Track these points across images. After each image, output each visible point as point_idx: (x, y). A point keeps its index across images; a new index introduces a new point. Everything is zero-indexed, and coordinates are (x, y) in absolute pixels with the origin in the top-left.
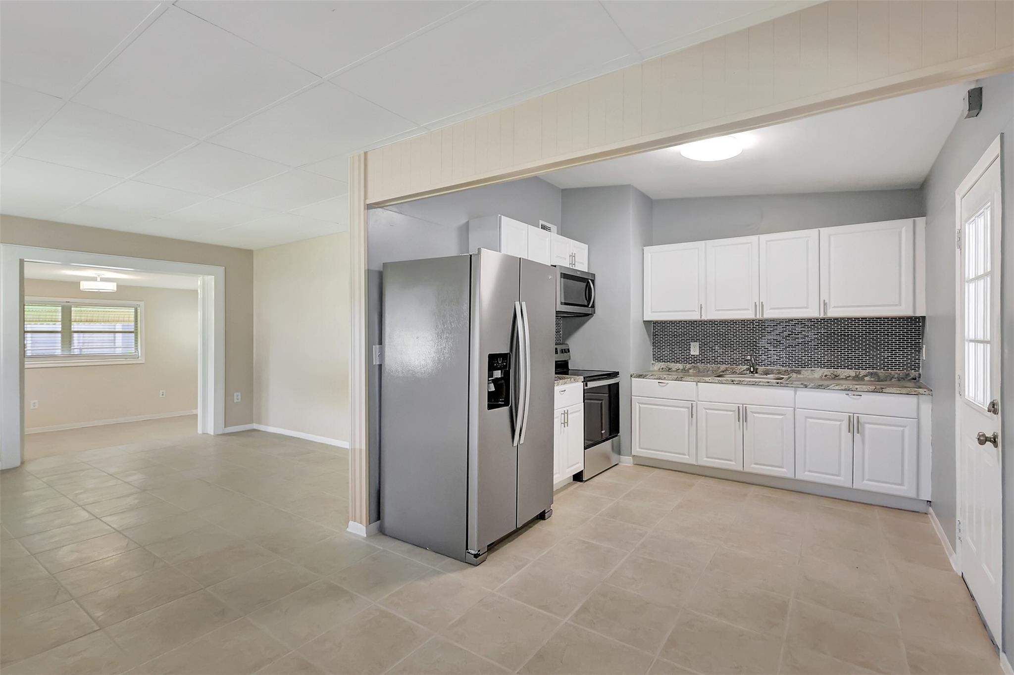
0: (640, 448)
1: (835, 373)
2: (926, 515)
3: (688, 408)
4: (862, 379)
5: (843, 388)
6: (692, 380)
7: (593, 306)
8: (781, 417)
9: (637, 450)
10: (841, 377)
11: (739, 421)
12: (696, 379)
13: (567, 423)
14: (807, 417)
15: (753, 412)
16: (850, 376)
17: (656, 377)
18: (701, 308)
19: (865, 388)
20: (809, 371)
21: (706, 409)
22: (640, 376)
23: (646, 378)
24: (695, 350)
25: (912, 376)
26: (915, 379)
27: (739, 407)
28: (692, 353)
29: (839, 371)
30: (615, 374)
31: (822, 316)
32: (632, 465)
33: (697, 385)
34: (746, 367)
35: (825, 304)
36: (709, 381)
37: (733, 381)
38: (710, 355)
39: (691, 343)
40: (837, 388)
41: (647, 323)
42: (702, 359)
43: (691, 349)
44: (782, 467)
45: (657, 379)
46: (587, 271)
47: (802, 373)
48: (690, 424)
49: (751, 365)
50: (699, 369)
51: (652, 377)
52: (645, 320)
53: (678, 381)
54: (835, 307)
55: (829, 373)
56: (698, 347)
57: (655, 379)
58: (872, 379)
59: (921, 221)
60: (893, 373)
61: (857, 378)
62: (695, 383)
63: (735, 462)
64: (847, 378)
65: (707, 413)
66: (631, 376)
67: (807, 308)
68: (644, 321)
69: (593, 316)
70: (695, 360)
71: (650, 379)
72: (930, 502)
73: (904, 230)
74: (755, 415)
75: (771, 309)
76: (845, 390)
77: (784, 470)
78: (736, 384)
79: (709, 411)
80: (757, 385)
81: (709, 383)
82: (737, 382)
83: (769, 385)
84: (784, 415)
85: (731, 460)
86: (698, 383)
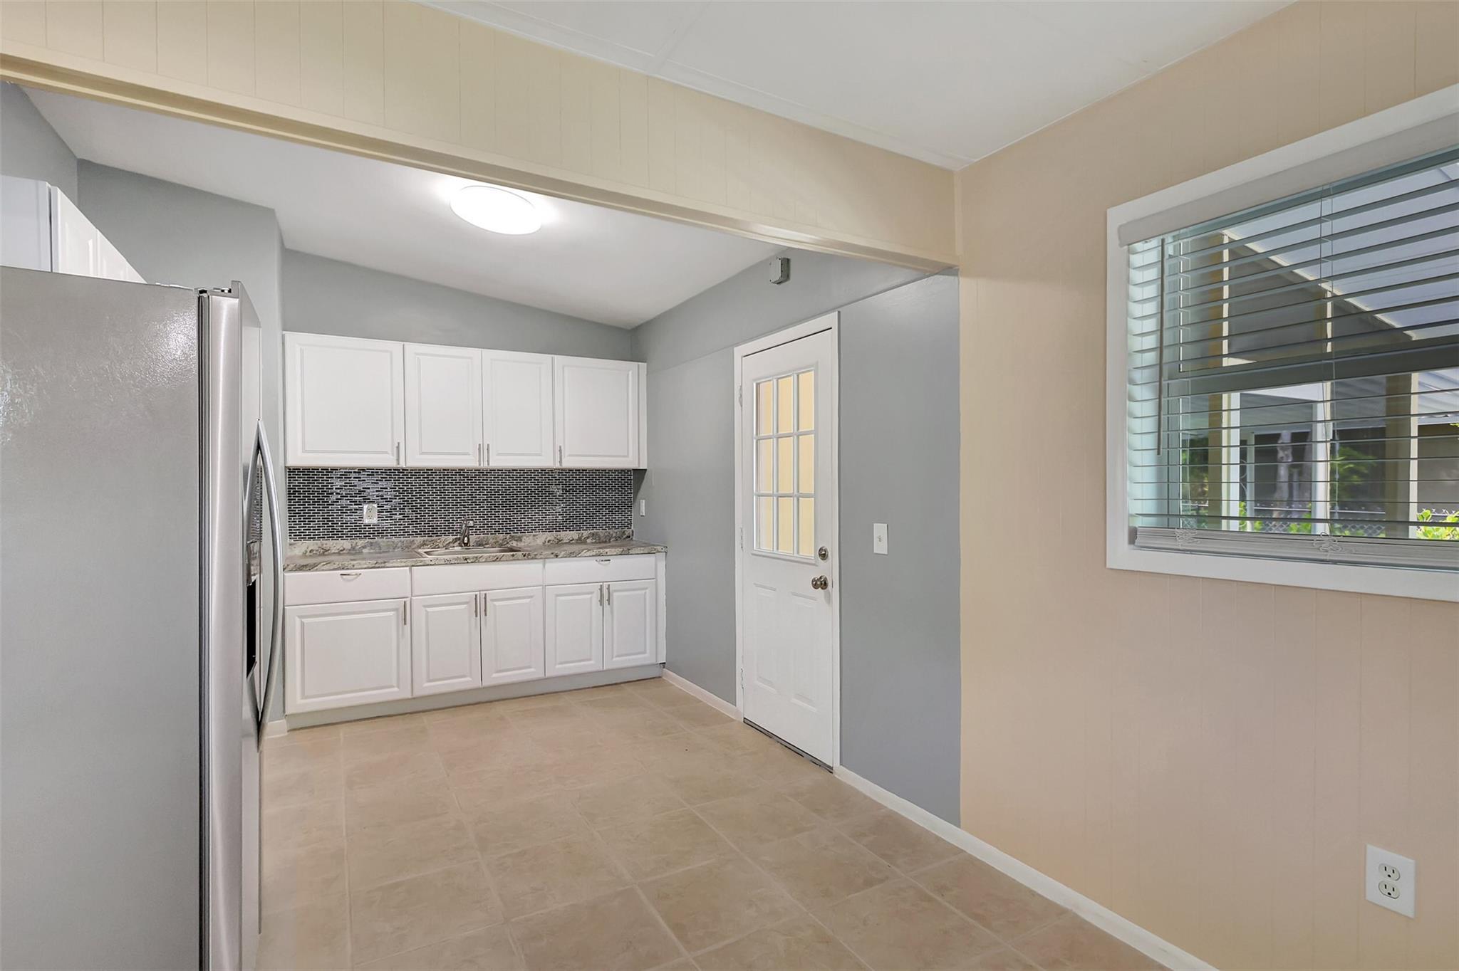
2: (661, 678)
3: (398, 609)
5: (594, 553)
6: (403, 564)
8: (528, 601)
9: (297, 703)
11: (476, 616)
12: (409, 562)
14: (557, 595)
15: (494, 600)
17: (336, 566)
18: (398, 448)
21: (425, 606)
22: (302, 568)
23: (316, 570)
27: (476, 595)
28: (366, 521)
31: (557, 466)
32: (287, 734)
33: (411, 570)
35: (560, 451)
36: (431, 563)
40: (588, 554)
44: (529, 667)
45: (338, 568)
48: (401, 634)
51: (326, 567)
53: (379, 568)
57: (333, 570)
59: (643, 367)
62: (408, 568)
63: (471, 677)
65: (427, 612)
67: (540, 455)
70: (370, 532)
71: (323, 570)
72: (665, 663)
74: (496, 603)
76: (596, 555)
77: (532, 670)
78: (472, 562)
79: (428, 609)
80: (500, 561)
81: (431, 565)
82: (472, 560)
83: (514, 560)
84: (531, 597)
85: (464, 676)
86: (413, 568)
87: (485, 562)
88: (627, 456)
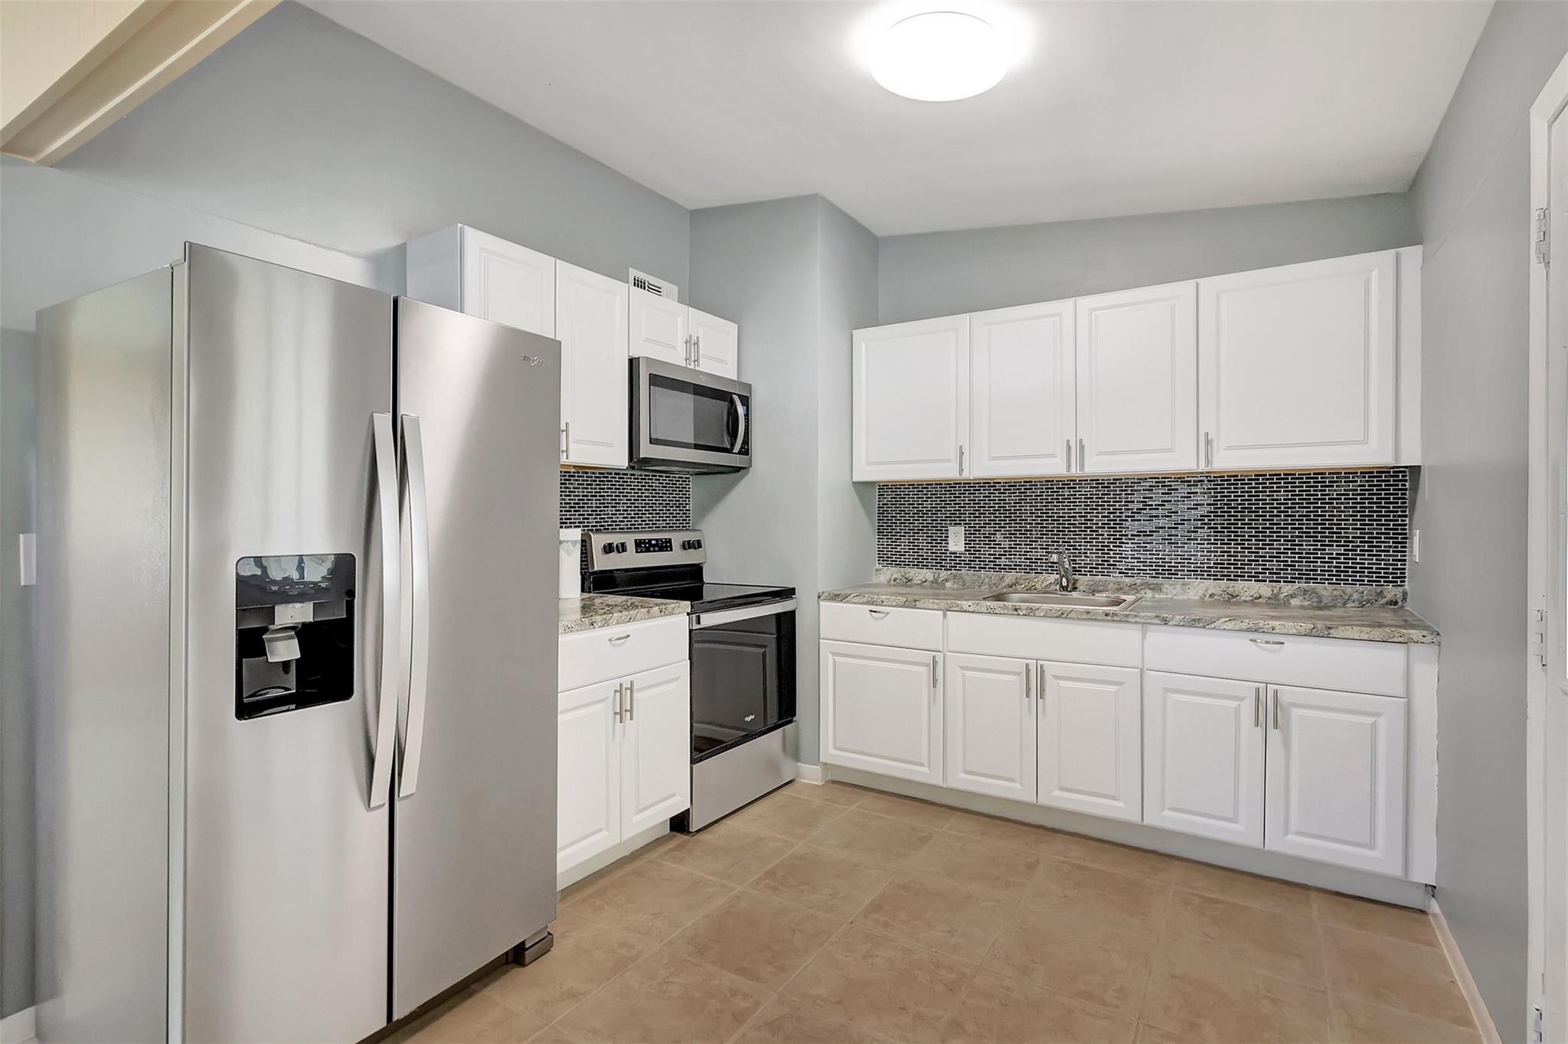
0: (836, 748)
1: (1231, 589)
2: (1423, 917)
3: (927, 665)
4: (1286, 604)
5: (1244, 626)
6: (936, 607)
7: (745, 450)
8: (1114, 688)
9: (830, 752)
10: (1243, 598)
11: (1028, 696)
12: (943, 604)
13: (631, 711)
14: (1167, 690)
15: (1057, 677)
16: (1260, 597)
17: (865, 600)
18: (962, 454)
19: (1290, 626)
20: (1179, 587)
21: (963, 668)
22: (835, 597)
23: (848, 602)
24: (956, 541)
25: (1389, 597)
26: (1396, 603)
27: (1027, 665)
28: (952, 548)
29: (1239, 586)
30: (787, 593)
31: (1202, 468)
32: (820, 782)
33: (945, 616)
34: (1055, 577)
35: (1208, 442)
36: (971, 609)
37: (1016, 610)
38: (986, 552)
39: (949, 528)
40: (1230, 625)
41: (862, 487)
42: (973, 560)
43: (951, 540)
44: (1114, 797)
45: (868, 603)
46: (736, 379)
47: (1164, 590)
48: (932, 700)
49: (1063, 573)
50: (964, 581)
51: (857, 600)
52: (854, 480)
53: (909, 607)
54: (1229, 448)
55: (1217, 591)
56: (963, 536)
57: (863, 603)
58: (1306, 603)
59: (1412, 255)
60: (1349, 589)
61: (1275, 602)
62: (941, 612)
63: (1021, 785)
64: (1255, 601)
65: (964, 677)
66: (819, 597)
67: (1170, 450)
68: (854, 483)
69: (748, 472)
70: (955, 562)
71: (854, 603)
72: (1435, 887)
73: (1375, 275)
74: (1062, 683)
75: (1100, 454)
76: (1248, 630)
77: (1120, 804)
78: (1024, 615)
79: (968, 673)
80: (1066, 618)
81: (969, 612)
82: (1024, 612)
83: (1089, 619)
84: (1120, 684)
85: (1012, 780)
86: (948, 612)
87: (1043, 616)
88: (1366, 441)
